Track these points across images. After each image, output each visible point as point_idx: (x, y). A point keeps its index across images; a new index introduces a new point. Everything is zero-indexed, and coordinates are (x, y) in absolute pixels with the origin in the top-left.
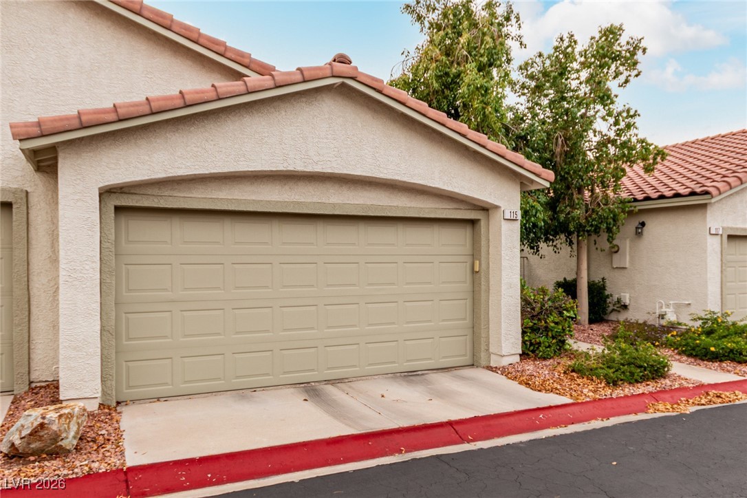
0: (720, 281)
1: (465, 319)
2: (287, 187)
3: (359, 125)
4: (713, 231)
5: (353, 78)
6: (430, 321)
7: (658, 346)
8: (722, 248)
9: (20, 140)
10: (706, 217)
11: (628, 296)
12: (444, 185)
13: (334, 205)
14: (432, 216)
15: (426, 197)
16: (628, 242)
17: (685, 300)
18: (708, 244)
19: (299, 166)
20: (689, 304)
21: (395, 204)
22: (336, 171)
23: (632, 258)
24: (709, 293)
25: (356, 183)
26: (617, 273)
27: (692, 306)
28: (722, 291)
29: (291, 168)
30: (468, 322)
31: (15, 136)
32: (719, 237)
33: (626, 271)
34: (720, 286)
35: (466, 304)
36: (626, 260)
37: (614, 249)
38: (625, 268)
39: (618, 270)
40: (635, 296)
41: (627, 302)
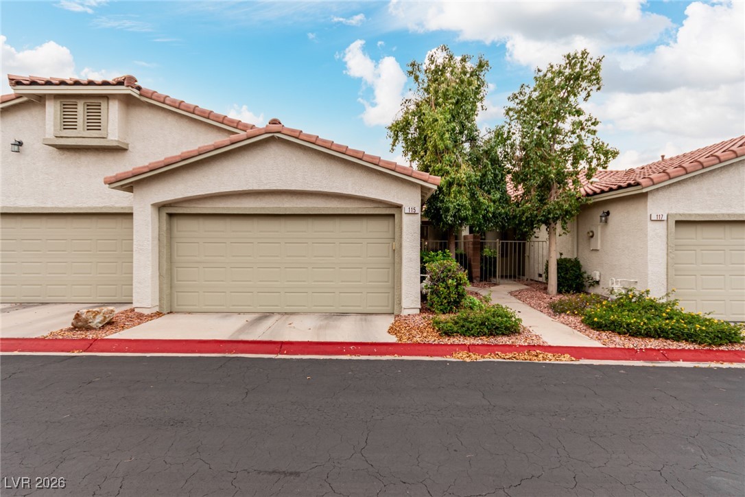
0: (666, 262)
1: (387, 282)
2: (258, 199)
3: (294, 159)
4: (654, 218)
5: (279, 132)
6: (359, 282)
7: (576, 314)
8: (667, 233)
9: (109, 184)
10: (647, 206)
11: (598, 273)
13: (286, 208)
15: (352, 200)
16: (599, 228)
17: (633, 278)
18: (649, 229)
19: (256, 187)
20: (636, 282)
22: (279, 188)
23: (602, 241)
24: (649, 273)
26: (594, 255)
27: (638, 284)
28: (667, 272)
29: (251, 188)
30: (390, 284)
31: (105, 183)
32: (665, 223)
33: (598, 253)
34: (666, 267)
35: (388, 272)
36: (598, 243)
37: (591, 234)
38: (598, 250)
39: (593, 252)
40: (602, 273)
41: (598, 279)
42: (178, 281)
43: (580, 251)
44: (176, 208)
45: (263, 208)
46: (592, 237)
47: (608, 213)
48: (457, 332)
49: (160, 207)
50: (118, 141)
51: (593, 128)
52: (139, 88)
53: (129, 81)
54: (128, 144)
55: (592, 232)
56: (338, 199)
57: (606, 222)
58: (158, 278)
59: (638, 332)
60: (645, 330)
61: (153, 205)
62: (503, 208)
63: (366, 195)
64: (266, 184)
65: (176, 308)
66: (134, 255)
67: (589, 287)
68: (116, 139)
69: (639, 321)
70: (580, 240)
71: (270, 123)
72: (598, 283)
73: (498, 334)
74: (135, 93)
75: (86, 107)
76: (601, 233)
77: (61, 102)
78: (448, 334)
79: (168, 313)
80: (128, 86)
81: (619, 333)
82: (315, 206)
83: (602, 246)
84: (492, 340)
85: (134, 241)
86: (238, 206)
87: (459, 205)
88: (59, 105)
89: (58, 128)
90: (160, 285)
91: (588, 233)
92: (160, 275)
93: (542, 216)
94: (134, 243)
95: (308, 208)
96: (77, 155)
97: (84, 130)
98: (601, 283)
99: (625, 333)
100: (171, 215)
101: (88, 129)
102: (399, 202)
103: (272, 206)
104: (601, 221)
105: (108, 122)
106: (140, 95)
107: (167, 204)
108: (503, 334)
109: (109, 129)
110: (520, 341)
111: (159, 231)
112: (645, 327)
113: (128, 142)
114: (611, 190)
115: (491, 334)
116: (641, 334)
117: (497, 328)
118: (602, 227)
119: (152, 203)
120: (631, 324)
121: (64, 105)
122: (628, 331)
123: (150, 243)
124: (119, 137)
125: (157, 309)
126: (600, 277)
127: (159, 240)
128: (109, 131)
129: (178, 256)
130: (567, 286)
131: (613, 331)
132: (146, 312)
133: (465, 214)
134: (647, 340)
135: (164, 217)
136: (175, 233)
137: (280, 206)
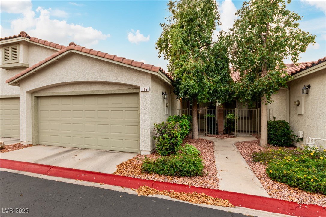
2: (71, 87)
3: (84, 64)
7: (266, 164)
9: (8, 83)
11: (301, 133)
12: (114, 80)
14: (117, 92)
21: (104, 89)
22: (77, 81)
25: (91, 83)
26: (300, 118)
33: (303, 117)
36: (302, 110)
37: (297, 103)
38: (302, 115)
39: (299, 116)
40: (305, 132)
41: (301, 136)
42: (41, 129)
43: (291, 116)
44: (38, 94)
45: (73, 92)
46: (298, 105)
47: (309, 87)
48: (153, 171)
49: (32, 93)
50: (22, 63)
51: (295, 22)
52: (29, 37)
53: (23, 34)
54: (29, 65)
55: (298, 101)
56: (109, 85)
57: (307, 93)
58: (31, 128)
59: (307, 187)
60: (315, 186)
61: (27, 92)
62: (224, 86)
63: (119, 82)
64: (71, 79)
65: (40, 143)
66: (20, 117)
67: (297, 142)
68: (22, 62)
69: (309, 178)
70: (291, 108)
71: (69, 45)
72: (302, 139)
73: (181, 175)
74: (27, 40)
75: (12, 50)
76: (305, 102)
77: (4, 48)
78: (147, 171)
79: (36, 145)
80: (22, 37)
81: (290, 186)
82: (97, 89)
83: (305, 112)
84: (175, 180)
85: (20, 110)
86: (63, 91)
87: (188, 86)
88: (3, 50)
89: (3, 60)
90: (32, 131)
91: (295, 102)
92: (32, 127)
93: (250, 91)
94: (20, 111)
95: (93, 91)
96: (12, 71)
97: (11, 60)
98: (304, 140)
99: (295, 187)
100: (38, 97)
101: (13, 59)
102: (138, 85)
103: (77, 91)
104: (303, 92)
105: (19, 55)
106: (30, 41)
107: (35, 92)
108: (185, 176)
109: (19, 58)
110: (196, 183)
111: (32, 105)
112: (315, 184)
113: (29, 64)
114: (307, 67)
115: (176, 175)
116: (310, 189)
117: (181, 171)
118: (305, 98)
119: (26, 91)
120: (301, 179)
121: (6, 49)
122: (298, 185)
123: (26, 111)
124: (23, 61)
125: (31, 143)
126: (303, 135)
127: (32, 109)
128: (20, 59)
129: (41, 117)
130: (277, 140)
131: (285, 183)
132: (25, 144)
133: (193, 91)
134: (315, 196)
135: (33, 98)
136: (40, 106)
137: (81, 90)
